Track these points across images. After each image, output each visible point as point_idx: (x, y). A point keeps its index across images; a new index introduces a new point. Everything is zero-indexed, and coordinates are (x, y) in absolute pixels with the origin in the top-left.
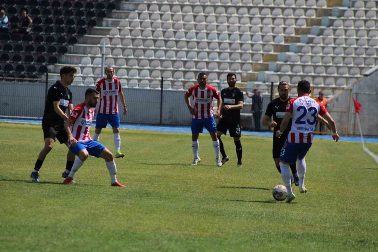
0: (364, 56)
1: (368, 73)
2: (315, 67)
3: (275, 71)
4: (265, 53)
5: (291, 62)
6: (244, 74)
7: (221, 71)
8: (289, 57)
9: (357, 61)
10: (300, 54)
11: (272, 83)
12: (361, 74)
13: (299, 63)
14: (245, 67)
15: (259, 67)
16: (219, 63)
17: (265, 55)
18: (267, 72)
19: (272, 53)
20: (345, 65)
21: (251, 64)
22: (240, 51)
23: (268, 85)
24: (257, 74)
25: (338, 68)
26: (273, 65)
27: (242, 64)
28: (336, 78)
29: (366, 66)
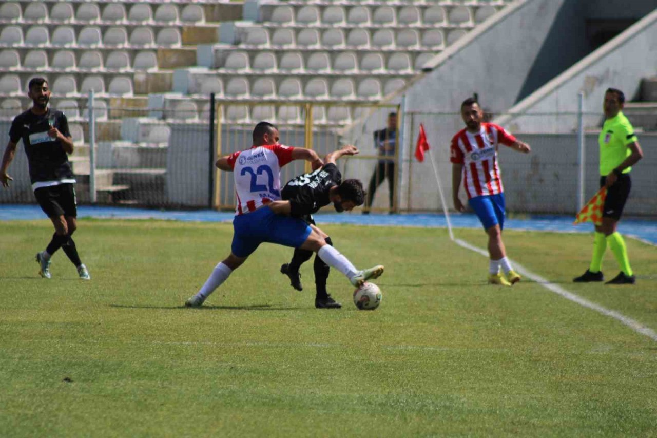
0: (419, 24)
1: (431, 63)
2: (307, 54)
3: (211, 68)
4: (187, 24)
5: (248, 43)
6: (140, 77)
7: (84, 70)
8: (244, 32)
9: (403, 36)
10: (267, 24)
11: (213, 95)
12: (414, 67)
13: (268, 46)
14: (140, 58)
15: (173, 59)
16: (78, 53)
17: (185, 30)
18: (193, 70)
19: (202, 23)
20: (375, 48)
21: (155, 51)
22: (125, 21)
23: (199, 102)
24: (171, 75)
25: (361, 54)
26: (206, 52)
27: (134, 53)
28: (357, 79)
29: (425, 49)
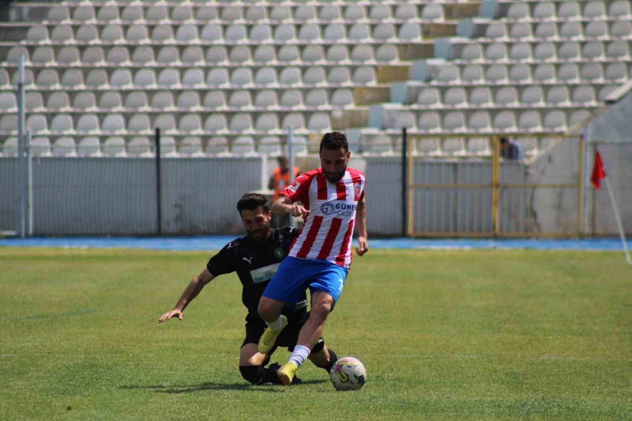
0: (603, 58)
1: (614, 95)
2: (495, 89)
3: (405, 103)
4: (382, 63)
5: (439, 80)
6: (338, 114)
7: (286, 109)
8: (435, 70)
9: (587, 70)
10: (458, 61)
11: (404, 130)
12: (598, 99)
13: (458, 82)
14: (338, 96)
15: (369, 96)
16: (280, 92)
17: (380, 69)
18: (387, 106)
19: (396, 62)
20: (561, 82)
21: (351, 89)
22: (323, 62)
23: (393, 136)
24: (366, 111)
25: (547, 88)
26: (398, 88)
27: (332, 91)
28: (543, 112)
29: (609, 81)
